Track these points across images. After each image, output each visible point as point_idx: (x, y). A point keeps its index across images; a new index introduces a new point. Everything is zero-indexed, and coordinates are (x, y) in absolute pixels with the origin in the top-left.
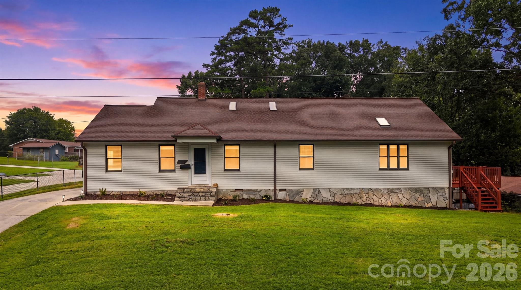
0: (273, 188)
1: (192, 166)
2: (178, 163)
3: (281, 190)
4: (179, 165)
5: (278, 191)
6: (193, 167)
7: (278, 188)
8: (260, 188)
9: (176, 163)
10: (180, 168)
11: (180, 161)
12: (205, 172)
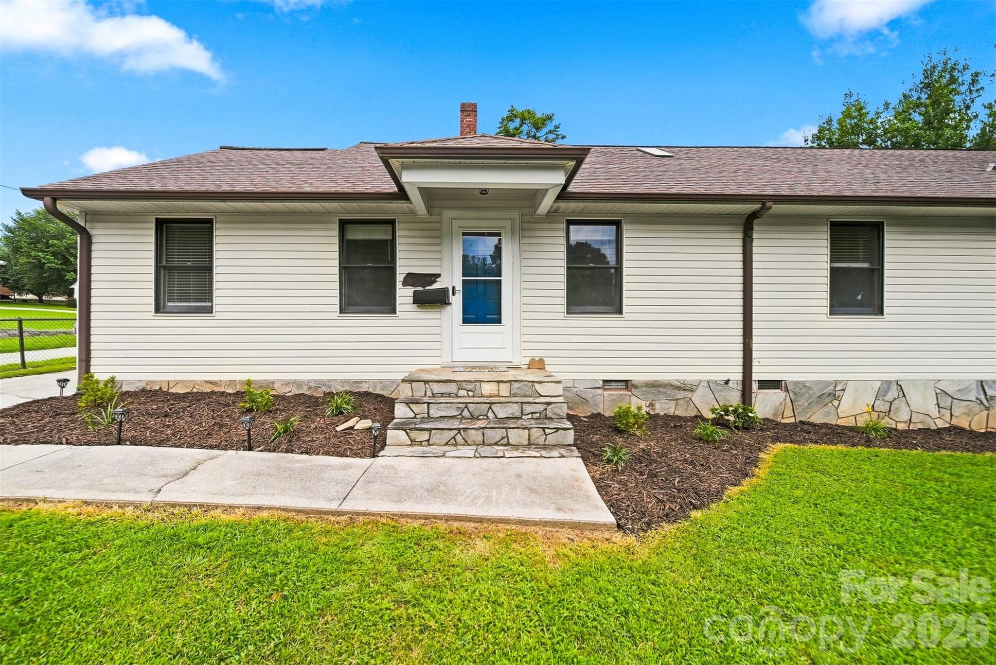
0: (740, 377)
1: (454, 294)
2: (406, 283)
3: (765, 384)
4: (410, 291)
5: (755, 386)
6: (457, 301)
7: (755, 377)
8: (690, 378)
9: (399, 285)
10: (411, 300)
11: (411, 279)
12: (499, 321)
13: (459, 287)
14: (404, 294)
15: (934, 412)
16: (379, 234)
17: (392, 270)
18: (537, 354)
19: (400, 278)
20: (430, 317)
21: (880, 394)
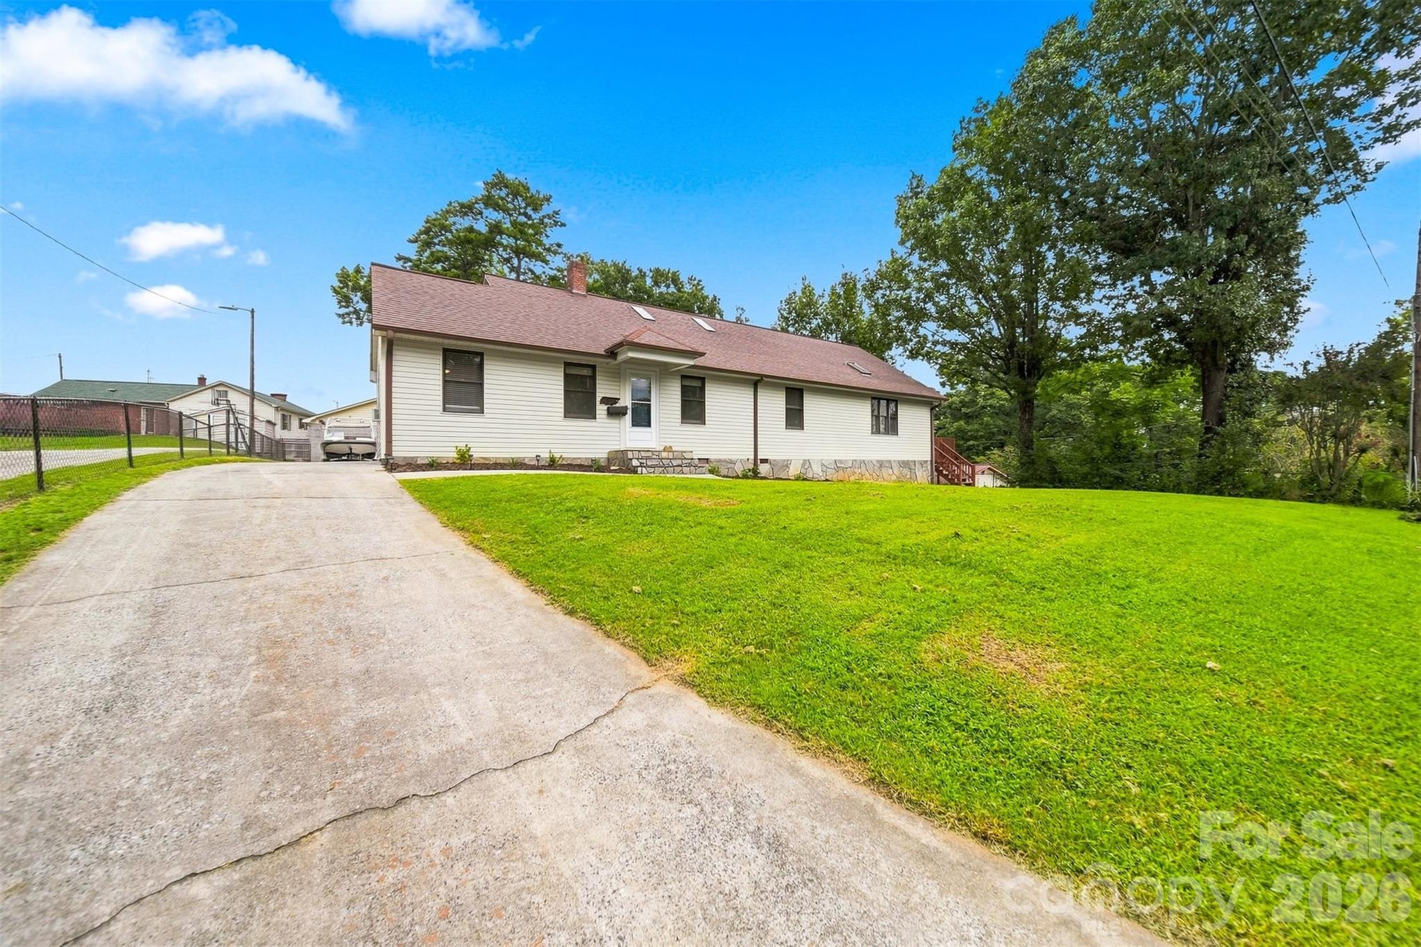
0: (753, 457)
1: (627, 410)
2: (602, 402)
3: (762, 461)
4: (604, 407)
5: (759, 462)
6: (629, 414)
7: (759, 457)
8: (734, 458)
9: (598, 403)
10: (606, 412)
11: (605, 400)
12: (649, 425)
13: (630, 406)
14: (601, 409)
15: (821, 474)
16: (586, 372)
17: (593, 394)
18: (668, 445)
19: (598, 399)
20: (614, 423)
21: (803, 465)
